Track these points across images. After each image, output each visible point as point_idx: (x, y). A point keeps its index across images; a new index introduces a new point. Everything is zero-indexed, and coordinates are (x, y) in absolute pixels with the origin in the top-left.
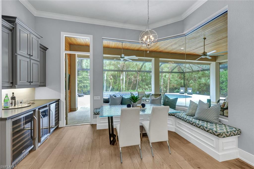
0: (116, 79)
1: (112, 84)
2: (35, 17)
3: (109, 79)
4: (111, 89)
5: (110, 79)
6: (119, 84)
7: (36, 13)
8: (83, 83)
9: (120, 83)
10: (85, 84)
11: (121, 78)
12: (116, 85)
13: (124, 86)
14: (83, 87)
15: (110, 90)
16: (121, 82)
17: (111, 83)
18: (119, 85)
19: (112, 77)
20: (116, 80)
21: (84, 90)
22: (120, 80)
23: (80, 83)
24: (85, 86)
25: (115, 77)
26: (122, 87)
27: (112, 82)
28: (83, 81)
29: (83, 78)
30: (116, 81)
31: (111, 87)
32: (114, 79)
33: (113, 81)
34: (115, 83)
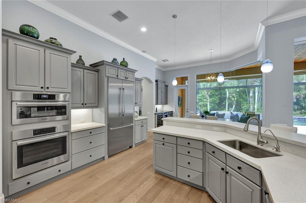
2: (164, 71)
7: (164, 70)
8: (203, 102)
10: (204, 103)
14: (202, 105)
15: (233, 110)
17: (234, 102)
19: (234, 95)
21: (204, 108)
23: (200, 102)
24: (205, 105)
27: (234, 100)
28: (203, 100)
29: (203, 96)
31: (234, 106)
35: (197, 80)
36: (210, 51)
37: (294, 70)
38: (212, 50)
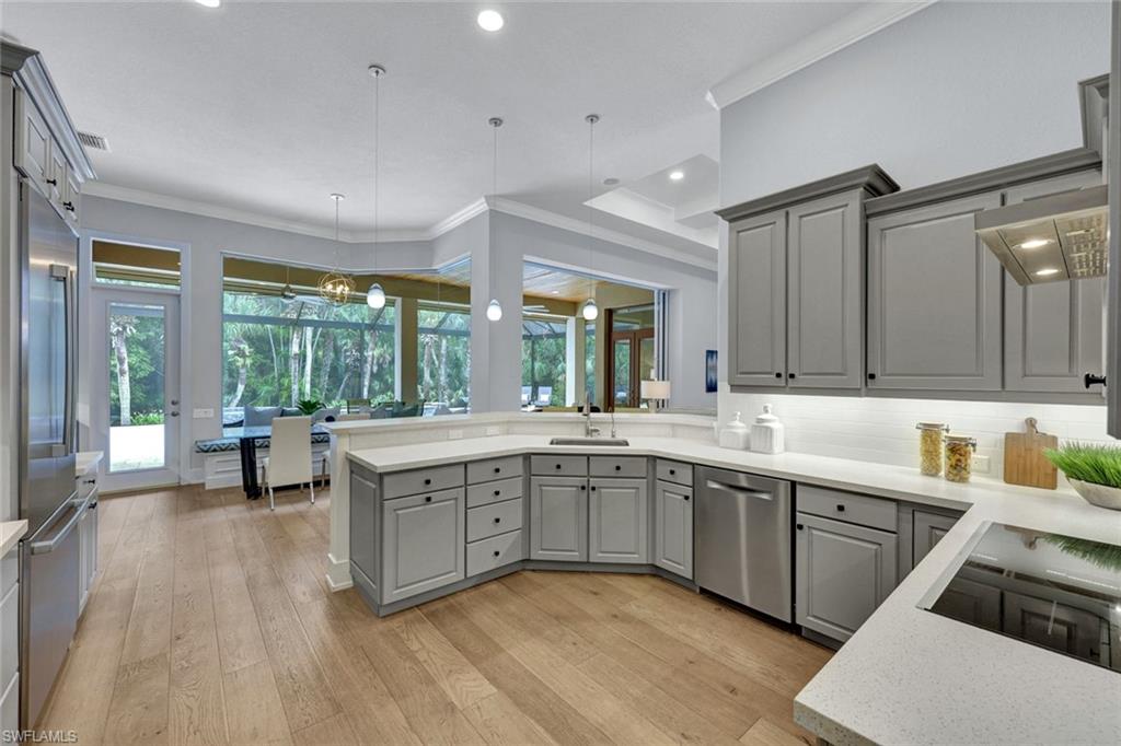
0: (270, 350)
1: (248, 378)
3: (231, 352)
4: (239, 398)
5: (236, 354)
6: (281, 376)
9: (287, 370)
11: (295, 349)
12: (266, 383)
13: (308, 387)
15: (236, 401)
16: (294, 366)
17: (242, 371)
18: (286, 381)
19: (245, 347)
20: (266, 358)
22: (287, 358)
25: (259, 344)
26: (295, 387)
27: (244, 366)
30: (269, 361)
31: (241, 388)
32: (258, 351)
33: (252, 364)
34: (262, 370)
35: (226, 279)
36: (334, 197)
37: (524, 305)
38: (341, 199)
